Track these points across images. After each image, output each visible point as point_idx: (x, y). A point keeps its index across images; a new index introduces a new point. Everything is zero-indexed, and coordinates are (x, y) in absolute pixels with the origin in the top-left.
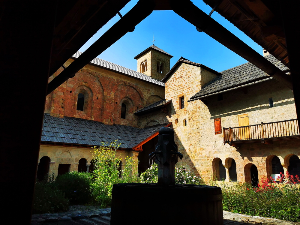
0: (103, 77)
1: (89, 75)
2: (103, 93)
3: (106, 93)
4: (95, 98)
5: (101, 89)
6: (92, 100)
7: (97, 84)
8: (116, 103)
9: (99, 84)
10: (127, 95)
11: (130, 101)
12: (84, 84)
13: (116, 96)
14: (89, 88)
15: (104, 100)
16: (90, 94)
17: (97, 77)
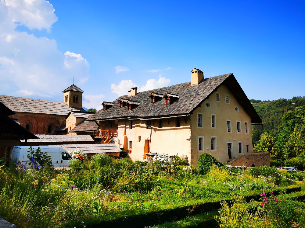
0: (38, 117)
1: (30, 117)
2: (38, 124)
3: (39, 124)
4: (33, 127)
5: (36, 122)
6: (32, 128)
7: (35, 120)
8: (45, 127)
9: (36, 120)
10: (51, 123)
11: (53, 125)
12: (28, 121)
13: (44, 124)
14: (30, 123)
15: (38, 127)
16: (31, 125)
17: (34, 117)
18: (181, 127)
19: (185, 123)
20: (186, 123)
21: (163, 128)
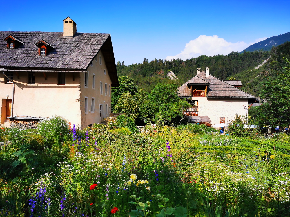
18: (66, 85)
19: (72, 80)
20: (74, 80)
21: (36, 84)
